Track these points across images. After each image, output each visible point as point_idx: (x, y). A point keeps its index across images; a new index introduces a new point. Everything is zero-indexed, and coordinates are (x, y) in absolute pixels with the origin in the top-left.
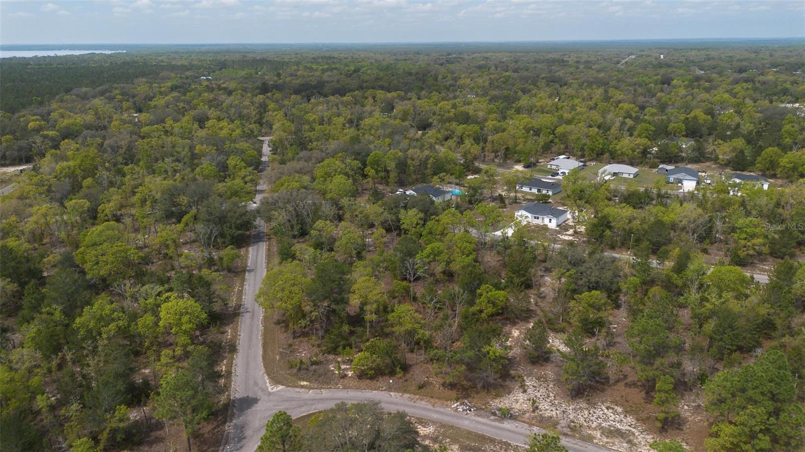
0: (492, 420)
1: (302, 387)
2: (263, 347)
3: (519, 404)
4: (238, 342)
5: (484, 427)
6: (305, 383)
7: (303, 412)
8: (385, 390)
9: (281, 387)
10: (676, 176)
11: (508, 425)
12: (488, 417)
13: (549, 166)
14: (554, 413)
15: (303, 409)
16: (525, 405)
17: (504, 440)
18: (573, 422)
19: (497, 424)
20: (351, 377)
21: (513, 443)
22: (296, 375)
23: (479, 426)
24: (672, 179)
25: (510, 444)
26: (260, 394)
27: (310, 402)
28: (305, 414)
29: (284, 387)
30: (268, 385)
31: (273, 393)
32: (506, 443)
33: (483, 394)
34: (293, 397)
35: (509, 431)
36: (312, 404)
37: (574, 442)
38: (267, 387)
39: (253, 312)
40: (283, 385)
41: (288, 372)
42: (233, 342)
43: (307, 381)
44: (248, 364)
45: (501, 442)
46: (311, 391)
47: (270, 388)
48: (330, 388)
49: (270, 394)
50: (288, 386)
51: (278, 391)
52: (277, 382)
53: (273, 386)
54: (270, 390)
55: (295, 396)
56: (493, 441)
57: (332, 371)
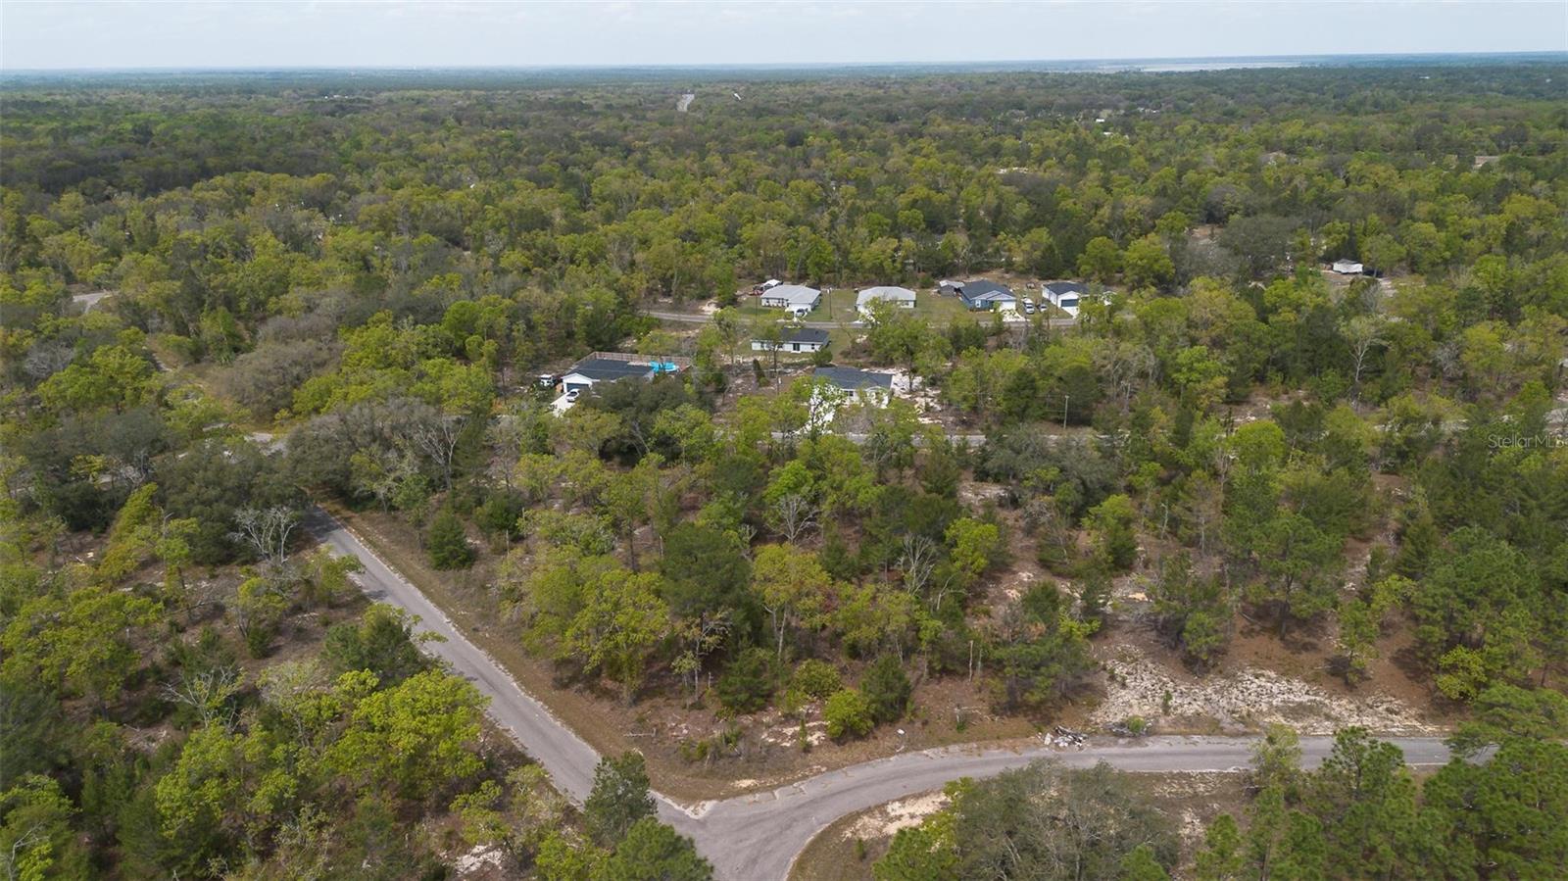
0: (1124, 746)
1: (750, 790)
2: (586, 739)
3: (1135, 707)
4: (519, 746)
5: (1129, 761)
6: (746, 783)
7: (804, 836)
8: (905, 751)
9: (709, 805)
10: (984, 297)
11: (1154, 745)
12: (1116, 743)
13: (764, 302)
14: (1197, 706)
15: (799, 829)
16: (1147, 708)
17: (1175, 772)
18: (1235, 712)
19: (1139, 749)
20: (820, 746)
21: (1194, 771)
22: (711, 773)
24: (978, 303)
25: (1189, 776)
27: (796, 813)
28: (811, 839)
29: (714, 802)
30: (681, 808)
31: (705, 820)
32: (1181, 775)
33: (1069, 708)
34: (754, 816)
35: (1167, 754)
36: (806, 817)
38: (682, 813)
39: (482, 675)
40: (708, 799)
41: (691, 771)
43: (750, 778)
45: (1173, 776)
46: (776, 793)
47: (689, 812)
48: (805, 777)
49: (702, 824)
50: (722, 798)
51: (712, 813)
52: (692, 797)
53: (692, 808)
54: (693, 816)
55: (757, 812)
56: (1159, 778)
57: (774, 744)
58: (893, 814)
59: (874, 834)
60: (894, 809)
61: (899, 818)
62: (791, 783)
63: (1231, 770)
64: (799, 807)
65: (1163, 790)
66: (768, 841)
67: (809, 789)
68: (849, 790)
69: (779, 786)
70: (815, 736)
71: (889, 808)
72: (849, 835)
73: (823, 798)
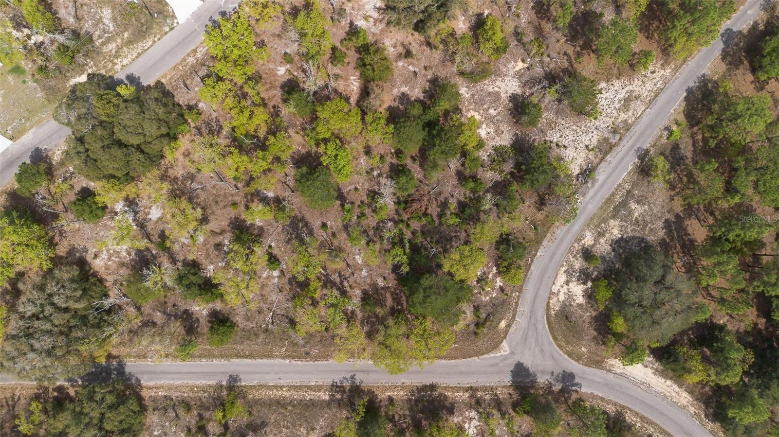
1: (509, 326)
3: (578, 158)
4: (418, 384)
5: (599, 195)
6: (503, 324)
9: (505, 344)
11: (601, 175)
12: (589, 188)
14: (595, 136)
15: (540, 327)
18: (608, 127)
19: (597, 185)
21: (620, 181)
23: (597, 198)
25: (620, 184)
26: (512, 362)
27: (532, 321)
28: (547, 326)
29: (504, 341)
30: (498, 355)
31: (511, 350)
35: (607, 178)
36: (536, 320)
37: (629, 138)
38: (502, 356)
40: (502, 342)
42: (415, 389)
43: (501, 322)
44: (461, 373)
46: (516, 319)
47: (503, 353)
48: (517, 303)
49: (512, 353)
50: (505, 337)
51: (510, 346)
52: (496, 346)
53: (502, 351)
54: (506, 353)
55: (521, 333)
56: (613, 195)
57: (491, 298)
58: (556, 292)
59: (559, 305)
60: (555, 289)
61: (559, 291)
62: (515, 310)
63: (630, 168)
64: (530, 317)
65: (618, 199)
66: (537, 340)
67: (524, 308)
68: (536, 296)
69: (514, 316)
70: (498, 281)
71: (553, 291)
72: (553, 313)
73: (532, 307)
